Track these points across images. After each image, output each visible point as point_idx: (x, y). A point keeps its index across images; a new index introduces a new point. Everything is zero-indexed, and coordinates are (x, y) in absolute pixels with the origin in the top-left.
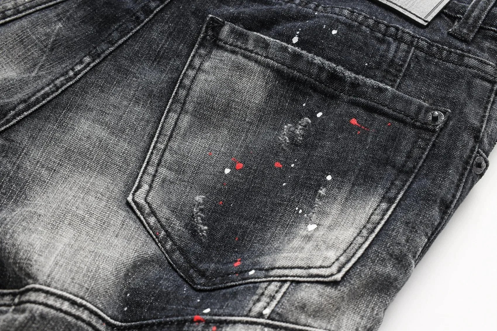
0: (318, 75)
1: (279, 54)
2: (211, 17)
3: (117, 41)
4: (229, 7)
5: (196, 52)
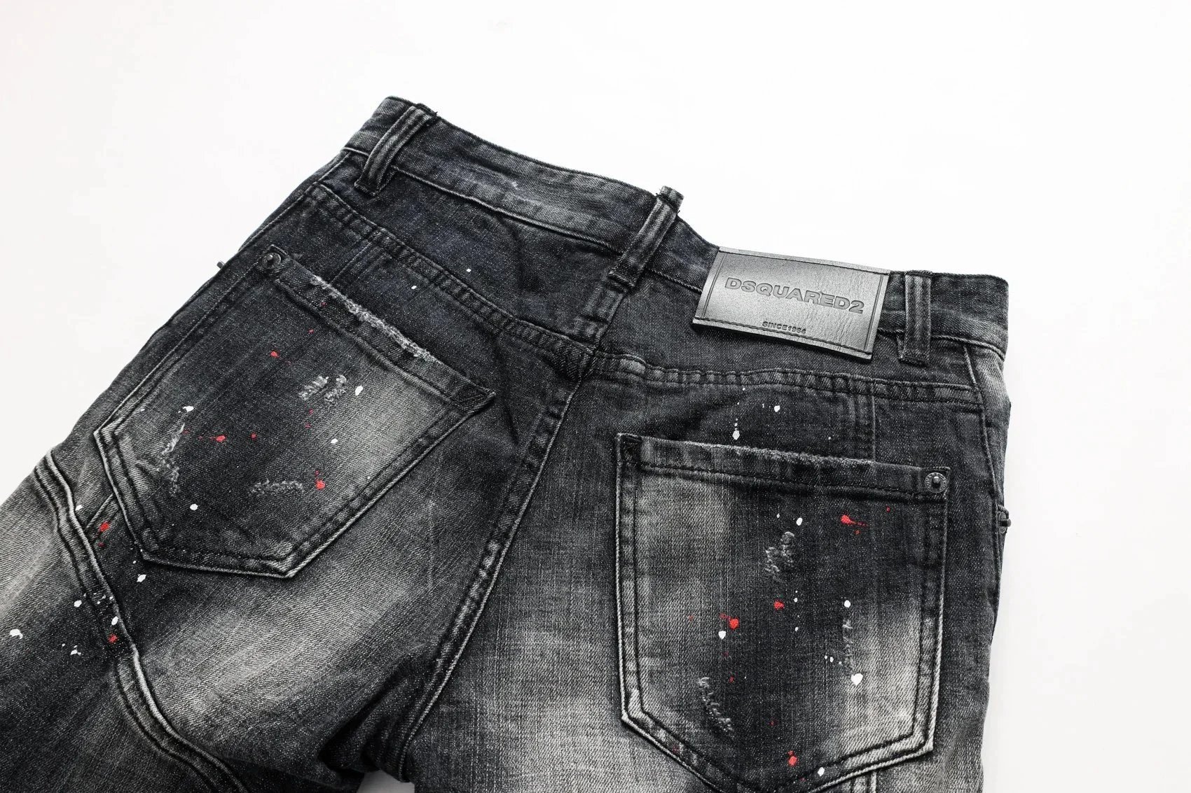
0: (782, 474)
1: (728, 462)
2: (623, 437)
3: (520, 507)
4: (635, 412)
5: (622, 489)
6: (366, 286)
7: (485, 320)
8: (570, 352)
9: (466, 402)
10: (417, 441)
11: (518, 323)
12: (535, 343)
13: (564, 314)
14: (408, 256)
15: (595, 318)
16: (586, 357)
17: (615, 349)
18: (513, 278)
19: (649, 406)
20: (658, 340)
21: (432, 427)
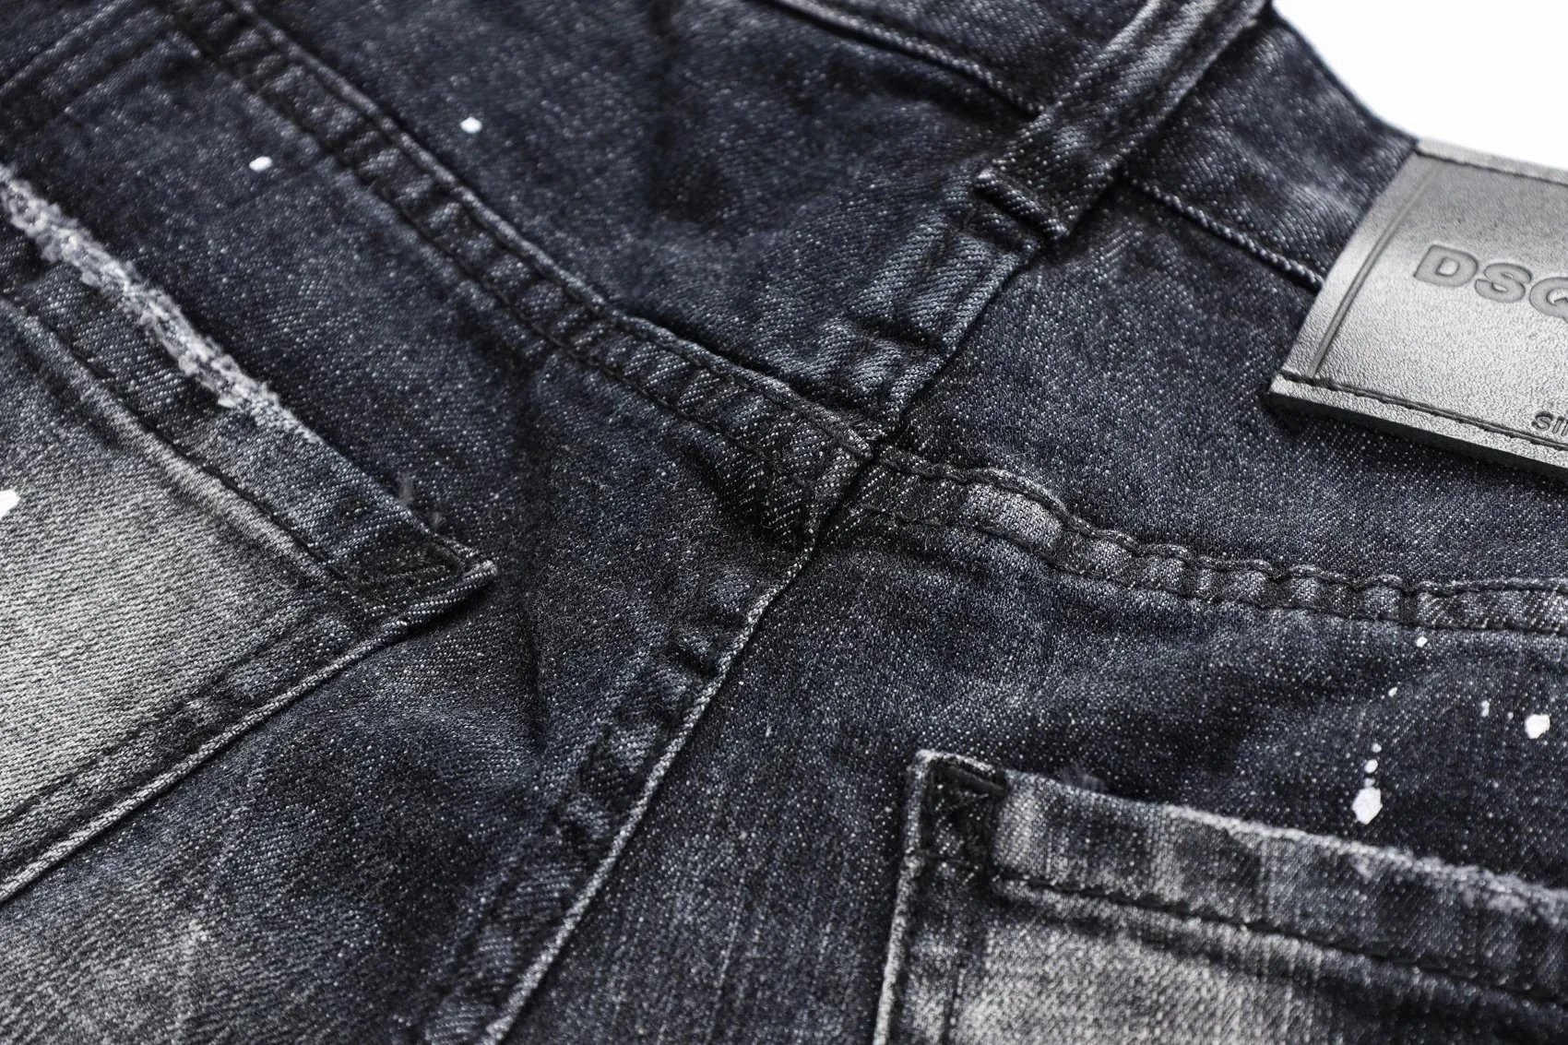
0: (1525, 970)
1: (1320, 900)
2: (935, 765)
3: (512, 982)
4: (997, 682)
5: (908, 958)
6: (88, 143)
7: (500, 304)
8: (783, 442)
9: (383, 586)
10: (179, 706)
11: (620, 326)
12: (667, 398)
13: (788, 306)
14: (255, 55)
15: (900, 329)
16: (843, 463)
17: (956, 449)
18: (627, 168)
19: (1055, 667)
20: (1128, 437)
21: (244, 660)
